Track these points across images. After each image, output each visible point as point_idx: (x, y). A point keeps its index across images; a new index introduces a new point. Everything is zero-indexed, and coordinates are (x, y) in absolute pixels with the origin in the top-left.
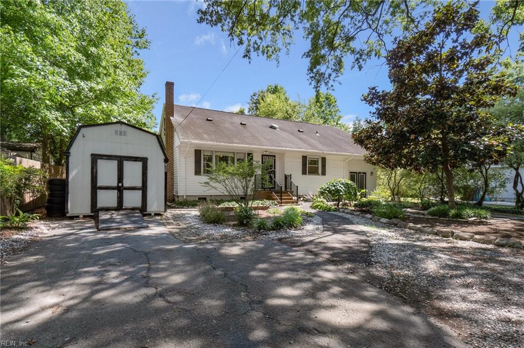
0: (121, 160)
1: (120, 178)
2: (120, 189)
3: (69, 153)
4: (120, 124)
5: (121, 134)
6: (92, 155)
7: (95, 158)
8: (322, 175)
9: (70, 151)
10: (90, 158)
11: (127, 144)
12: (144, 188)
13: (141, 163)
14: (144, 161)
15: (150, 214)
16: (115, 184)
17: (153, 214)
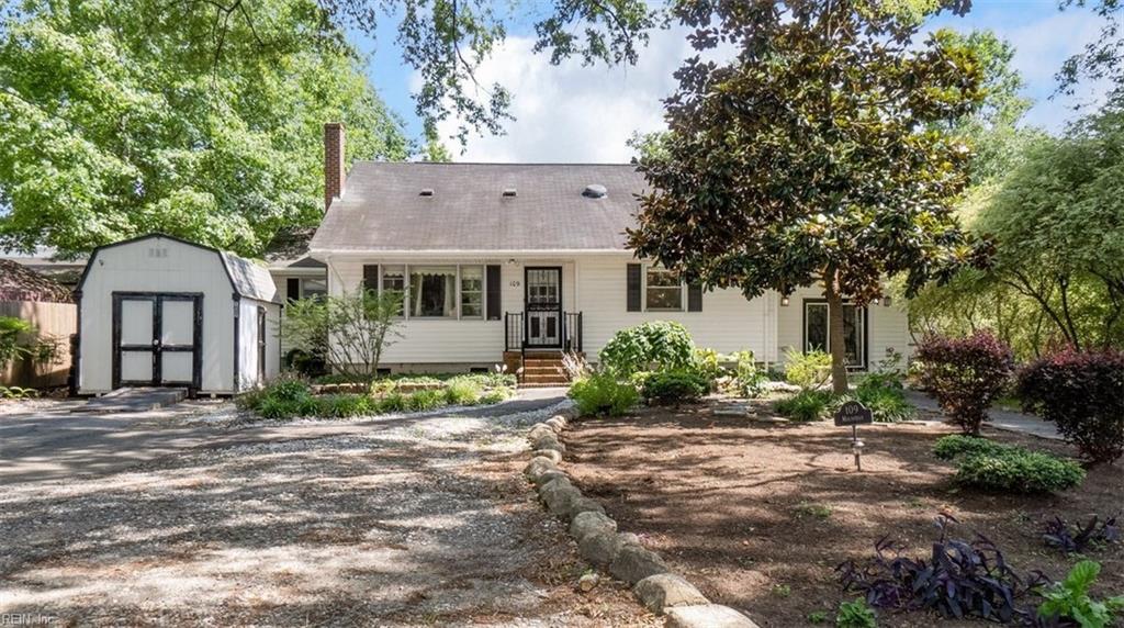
0: (159, 299)
1: (157, 333)
2: (157, 351)
3: (81, 292)
4: (156, 239)
5: (158, 255)
6: (114, 293)
7: (119, 298)
8: (691, 309)
9: (83, 289)
11: (169, 270)
12: (196, 349)
13: (191, 304)
14: (197, 300)
15: (208, 396)
16: (148, 341)
17: (213, 396)
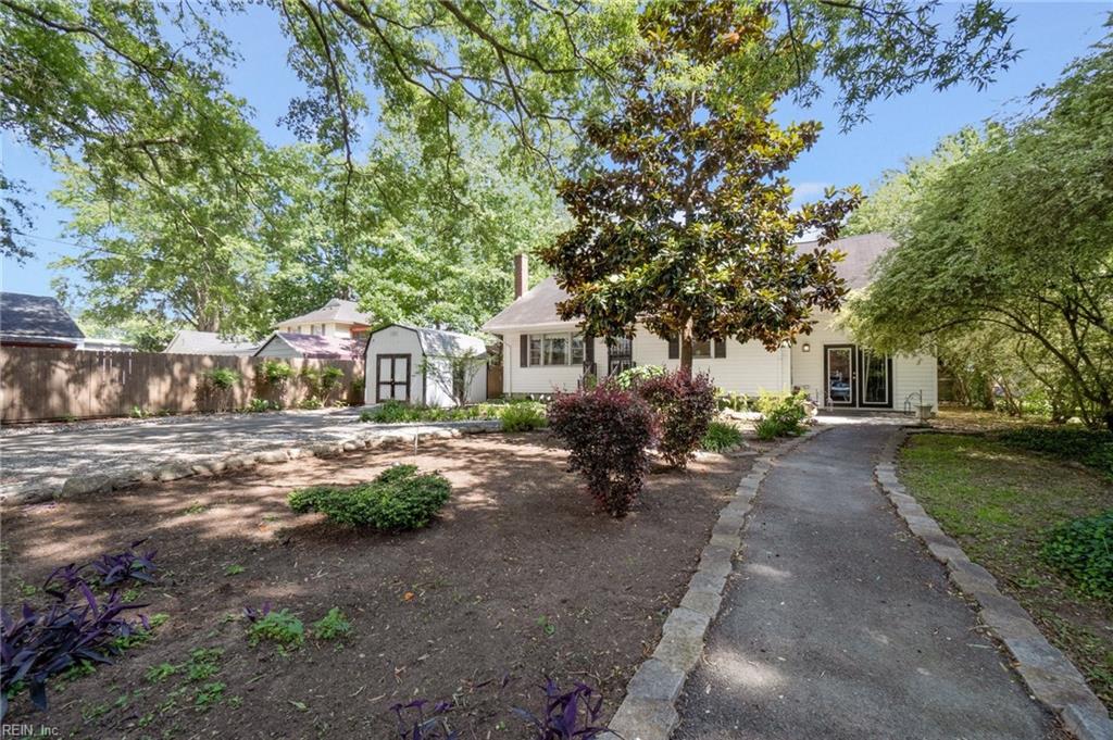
0: (393, 357)
1: (393, 374)
2: (393, 384)
5: (394, 335)
6: (377, 355)
7: (379, 357)
8: (716, 356)
9: (367, 353)
10: (375, 359)
12: (408, 384)
13: (406, 360)
14: (408, 357)
16: (389, 380)
